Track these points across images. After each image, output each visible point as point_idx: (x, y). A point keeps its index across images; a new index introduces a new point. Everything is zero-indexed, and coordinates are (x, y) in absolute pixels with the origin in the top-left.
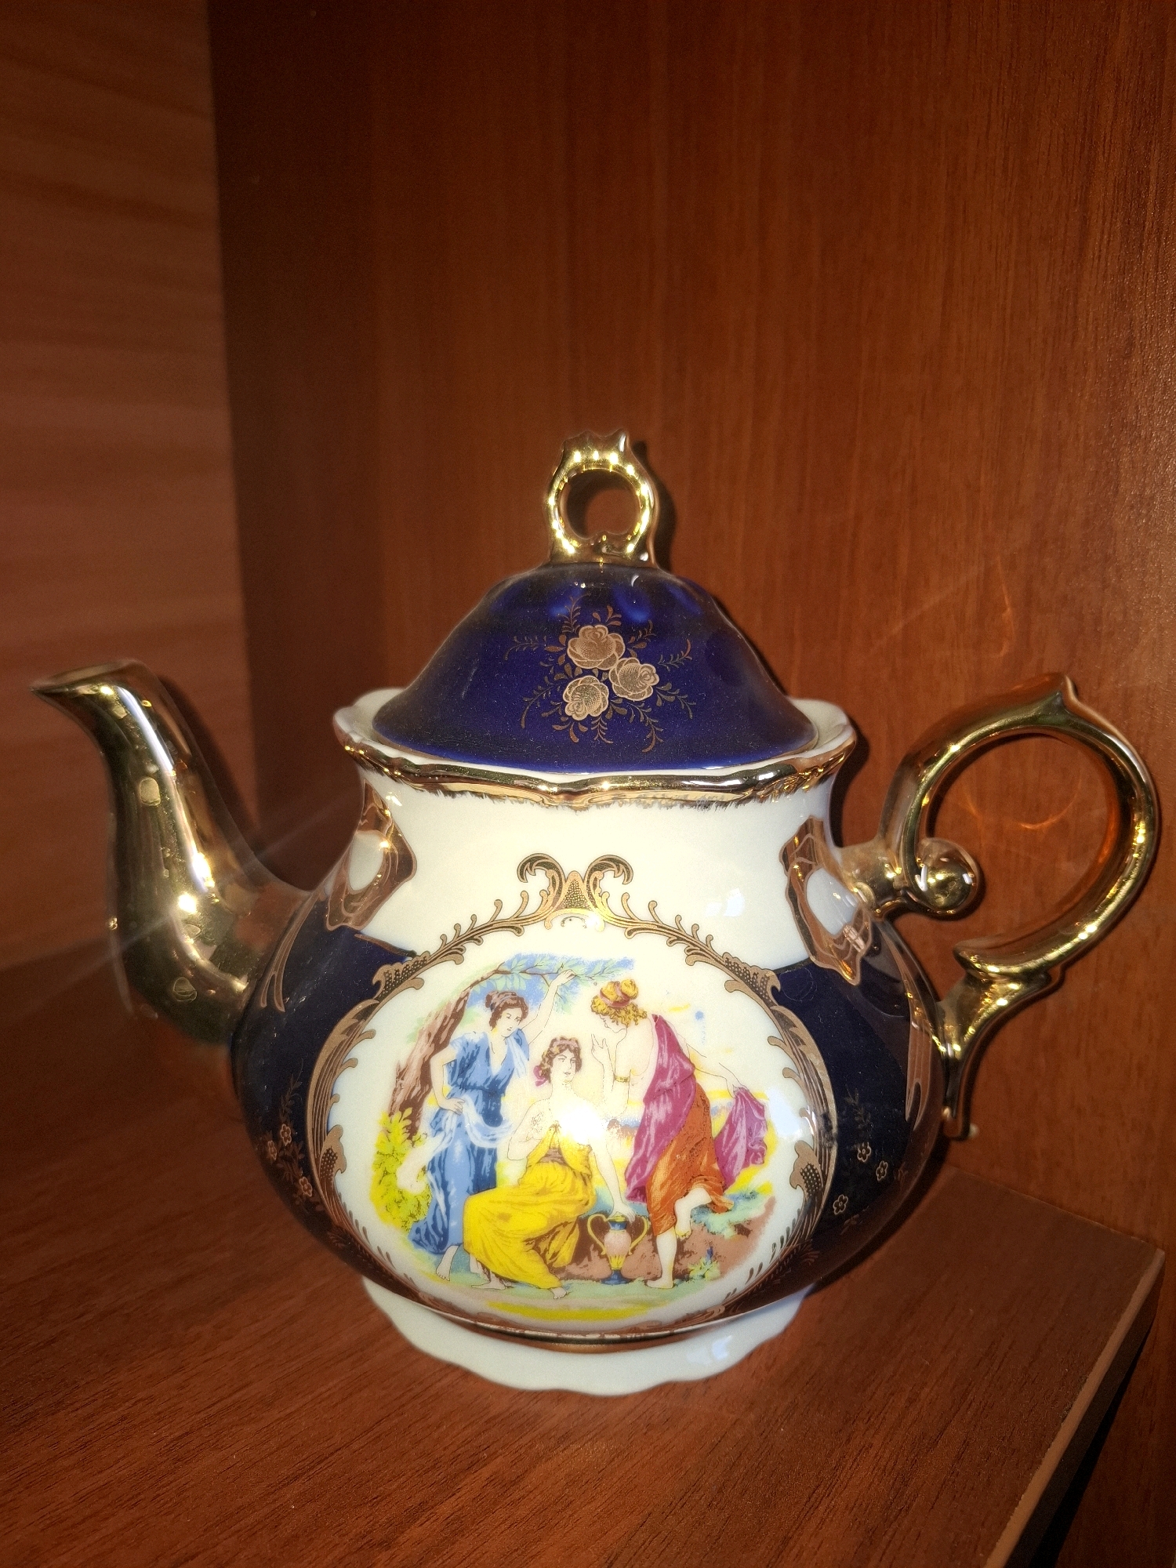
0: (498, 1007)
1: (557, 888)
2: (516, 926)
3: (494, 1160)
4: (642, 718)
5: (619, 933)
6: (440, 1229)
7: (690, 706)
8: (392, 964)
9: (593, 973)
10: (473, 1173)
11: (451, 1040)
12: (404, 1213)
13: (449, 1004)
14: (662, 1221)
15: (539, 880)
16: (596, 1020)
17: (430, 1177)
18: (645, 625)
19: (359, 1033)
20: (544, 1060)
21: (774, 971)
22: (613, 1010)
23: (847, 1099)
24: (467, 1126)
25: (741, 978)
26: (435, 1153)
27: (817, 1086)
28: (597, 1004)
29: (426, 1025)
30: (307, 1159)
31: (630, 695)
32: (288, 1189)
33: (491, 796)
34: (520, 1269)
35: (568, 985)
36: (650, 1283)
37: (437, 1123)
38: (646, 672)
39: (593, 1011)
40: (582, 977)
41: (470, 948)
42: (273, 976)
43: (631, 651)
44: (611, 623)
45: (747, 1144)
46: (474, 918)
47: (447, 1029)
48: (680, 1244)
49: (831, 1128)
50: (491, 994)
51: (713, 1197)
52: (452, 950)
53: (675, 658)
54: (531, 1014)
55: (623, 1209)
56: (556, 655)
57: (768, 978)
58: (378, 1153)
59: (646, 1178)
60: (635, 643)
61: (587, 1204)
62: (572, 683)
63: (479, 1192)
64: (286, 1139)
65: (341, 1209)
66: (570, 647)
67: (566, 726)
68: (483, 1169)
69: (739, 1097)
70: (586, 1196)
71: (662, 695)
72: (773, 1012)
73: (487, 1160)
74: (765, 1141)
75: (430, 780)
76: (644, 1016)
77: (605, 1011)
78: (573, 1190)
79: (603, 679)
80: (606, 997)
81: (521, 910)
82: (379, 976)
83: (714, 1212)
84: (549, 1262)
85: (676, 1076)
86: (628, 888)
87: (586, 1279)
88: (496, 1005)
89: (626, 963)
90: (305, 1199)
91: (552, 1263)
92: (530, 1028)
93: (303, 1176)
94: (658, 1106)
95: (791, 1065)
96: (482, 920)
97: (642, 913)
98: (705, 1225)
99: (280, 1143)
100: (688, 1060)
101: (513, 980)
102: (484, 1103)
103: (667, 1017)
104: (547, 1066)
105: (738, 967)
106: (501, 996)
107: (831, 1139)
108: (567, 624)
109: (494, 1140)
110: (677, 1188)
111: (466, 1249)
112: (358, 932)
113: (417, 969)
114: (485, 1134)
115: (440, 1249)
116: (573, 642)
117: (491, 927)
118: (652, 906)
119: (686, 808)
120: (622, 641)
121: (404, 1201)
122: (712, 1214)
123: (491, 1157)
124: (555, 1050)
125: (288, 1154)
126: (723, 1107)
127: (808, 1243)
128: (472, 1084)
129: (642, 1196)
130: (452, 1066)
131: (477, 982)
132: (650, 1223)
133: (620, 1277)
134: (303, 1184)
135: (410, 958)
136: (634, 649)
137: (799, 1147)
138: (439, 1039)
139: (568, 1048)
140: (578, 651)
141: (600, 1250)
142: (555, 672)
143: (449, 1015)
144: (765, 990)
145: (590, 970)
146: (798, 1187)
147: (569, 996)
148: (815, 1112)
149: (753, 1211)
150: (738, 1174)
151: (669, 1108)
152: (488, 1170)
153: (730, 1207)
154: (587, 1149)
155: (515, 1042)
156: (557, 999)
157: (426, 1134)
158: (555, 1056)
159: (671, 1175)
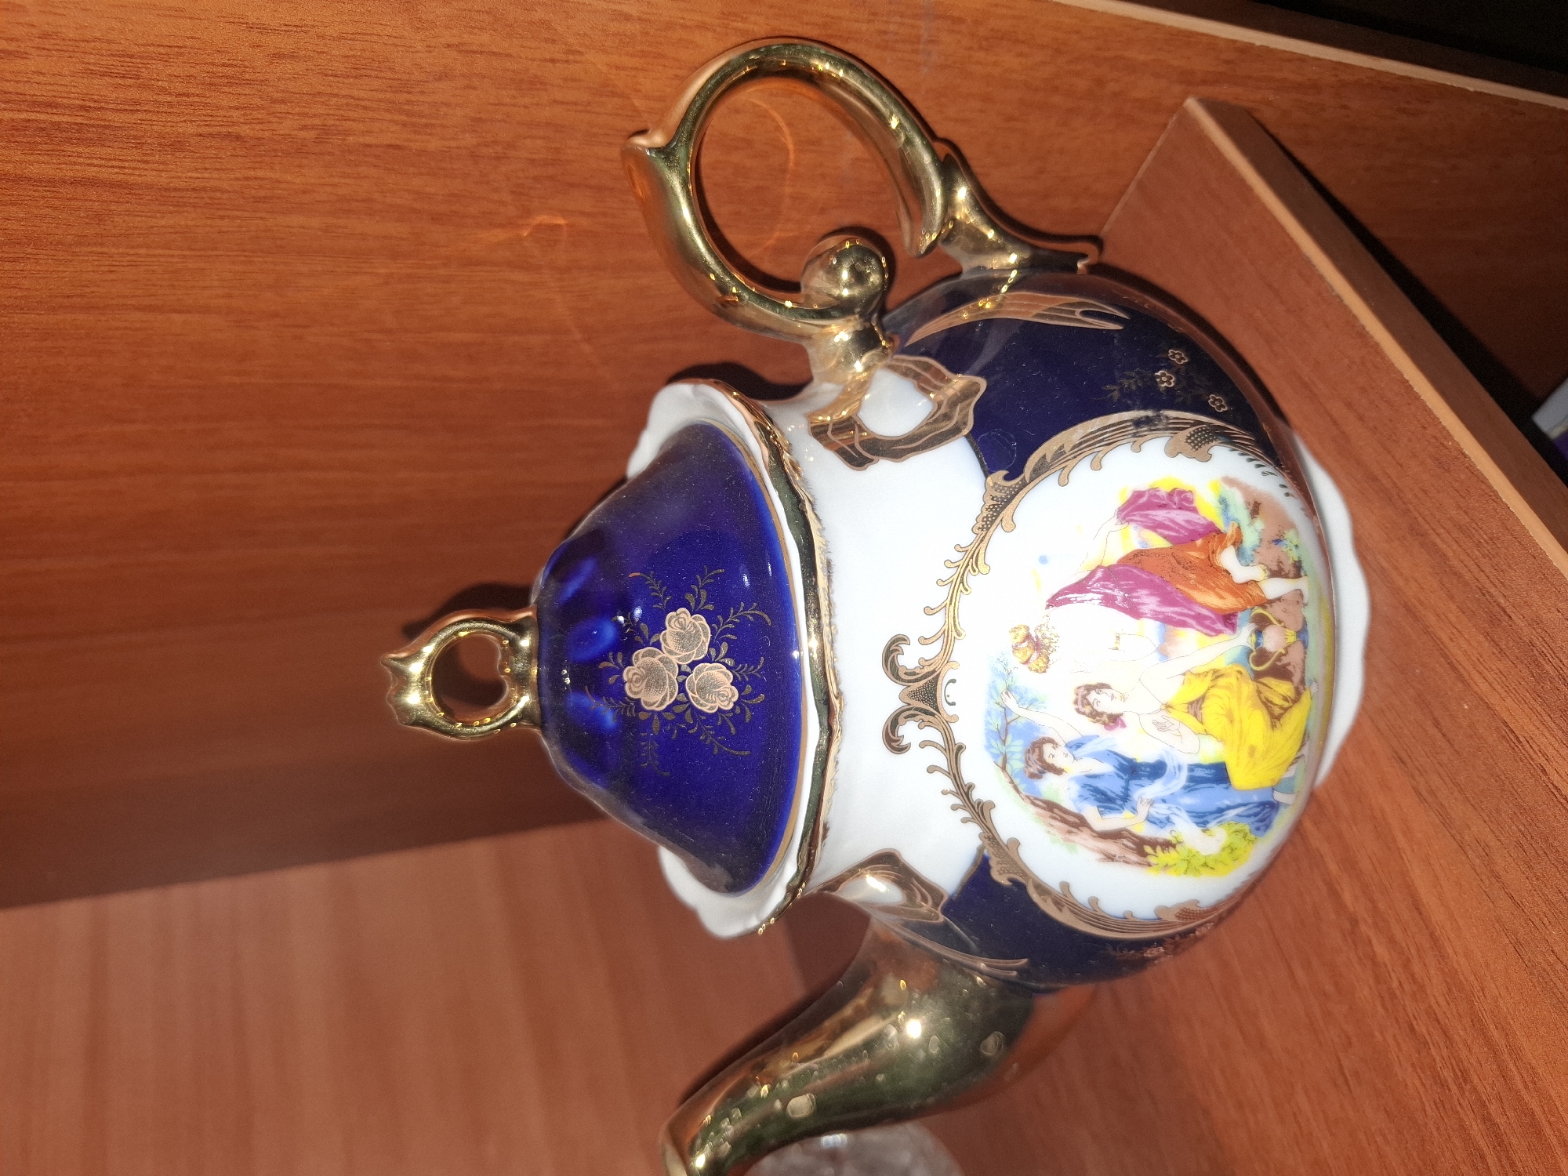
0: (1040, 766)
1: (916, 712)
2: (954, 751)
3: (1199, 766)
4: (730, 626)
5: (959, 645)
6: (1258, 810)
7: (709, 573)
8: (991, 868)
9: (1003, 670)
10: (1210, 785)
11: (1077, 812)
12: (1241, 844)
13: (1037, 814)
14: (1254, 594)
15: (909, 731)
16: (1052, 667)
17: (1213, 826)
19: (1062, 896)
20: (1098, 721)
21: (986, 478)
22: (1043, 651)
23: (1114, 399)
24: (1165, 794)
25: (997, 517)
26: (1189, 821)
27: (1106, 433)
28: (1038, 668)
29: (1059, 836)
30: (1179, 933)
31: (706, 639)
34: (1295, 728)
35: (1018, 698)
36: (1305, 601)
37: (1161, 822)
38: (678, 625)
39: (1045, 672)
40: (1009, 682)
41: (977, 795)
42: (983, 965)
43: (654, 640)
44: (620, 661)
45: (1174, 509)
46: (944, 793)
47: (1064, 815)
48: (1273, 574)
49: (1147, 417)
50: (1028, 774)
51: (1229, 544)
52: (980, 812)
53: (654, 590)
54: (1050, 734)
55: (1244, 636)
56: (664, 722)
57: (995, 484)
58: (1185, 874)
59: (1216, 614)
60: (642, 638)
61: (1240, 672)
62: (700, 708)
63: (1228, 778)
64: (1158, 951)
66: (653, 708)
67: (746, 708)
68: (1206, 776)
70: (1234, 673)
71: (700, 604)
72: (1032, 480)
73: (1199, 773)
74: (1169, 490)
76: (1046, 619)
77: (1045, 660)
78: (1228, 687)
79: (689, 670)
80: (1029, 659)
81: (938, 746)
82: (1003, 879)
83: (1241, 542)
84: (1291, 704)
85: (1111, 585)
86: (914, 640)
87: (1304, 665)
88: (1040, 768)
92: (1066, 735)
95: (1088, 460)
96: (948, 784)
97: (936, 623)
98: (1254, 550)
100: (1093, 573)
101: (1013, 753)
102: (1143, 778)
103: (1049, 597)
105: (987, 517)
106: (1030, 763)
107: (1159, 416)
108: (625, 712)
109: (1180, 768)
110: (1223, 582)
111: (1276, 783)
112: (951, 897)
113: (998, 843)
114: (1174, 776)
115: (1274, 807)
116: (645, 704)
117: (955, 774)
118: (929, 611)
119: (834, 587)
120: (641, 651)
122: (1244, 543)
123: (1196, 769)
124: (1087, 709)
126: (1139, 536)
127: (1253, 435)
128: (1123, 790)
129: (1232, 617)
130: (1100, 809)
131: (1016, 788)
132: (1256, 607)
133: (1302, 633)
135: (986, 851)
136: (650, 637)
137: (1172, 452)
138: (1076, 823)
139: (1084, 699)
140: (656, 699)
142: (684, 722)
143: (1049, 814)
144: (1009, 487)
145: (1002, 675)
146: (1210, 452)
147: (1030, 696)
148: (1135, 435)
149: (1237, 500)
150: (1203, 517)
151: (1142, 592)
152: (1208, 771)
153: (1236, 525)
154: (1189, 676)
155: (1079, 750)
156: (1031, 708)
157: (1171, 831)
158: (1094, 709)
159: (1212, 589)
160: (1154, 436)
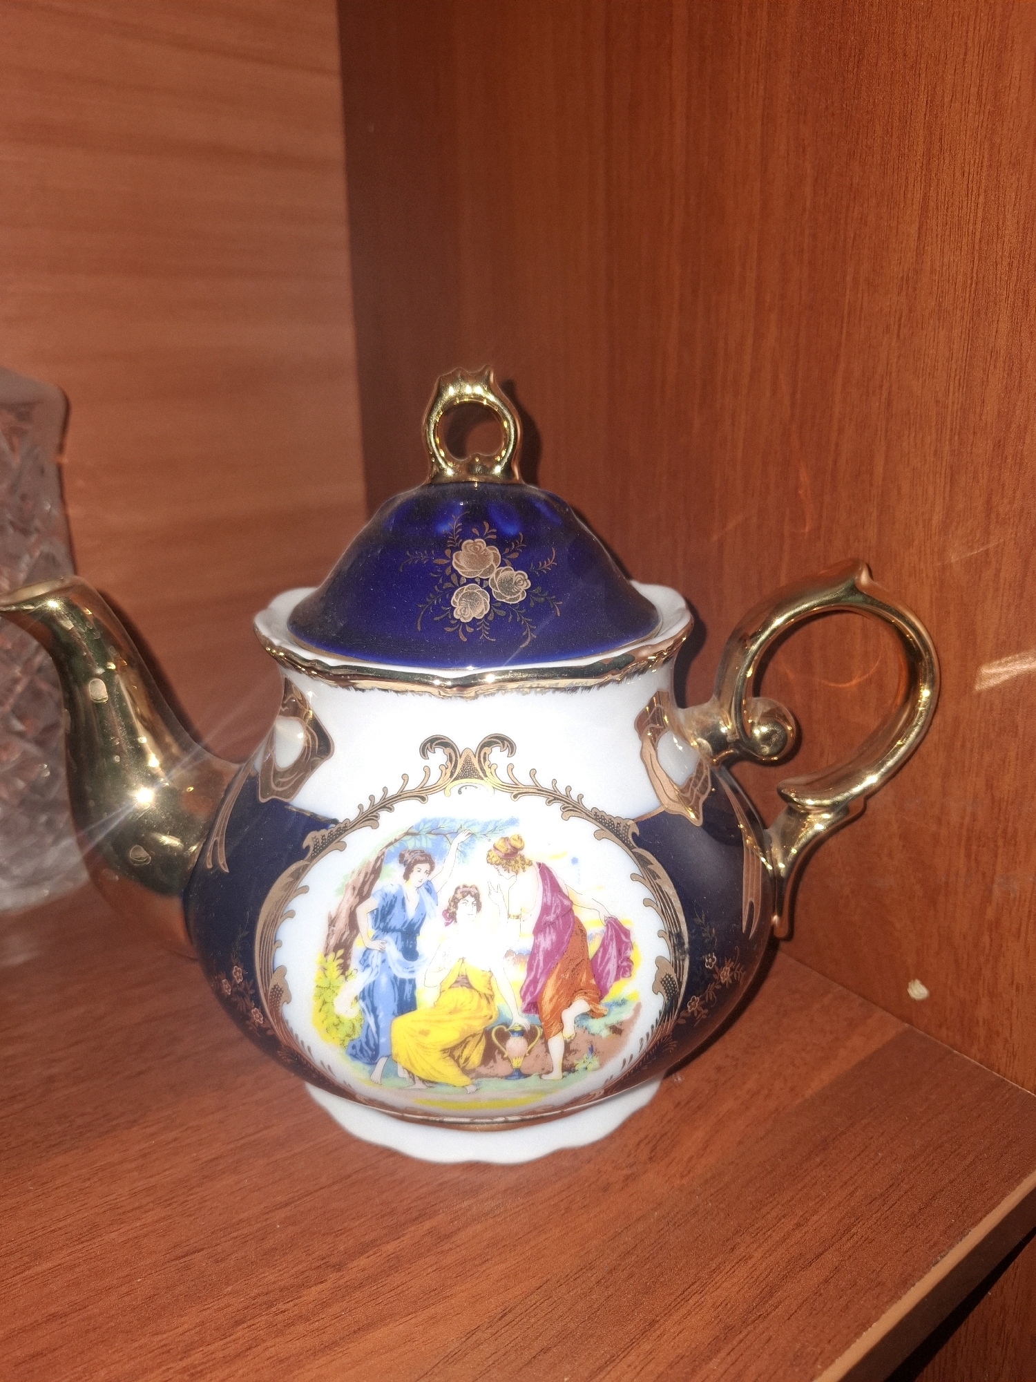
0: (410, 863)
1: (453, 763)
2: (420, 795)
3: (414, 987)
4: (518, 619)
5: (507, 797)
6: (372, 1045)
7: (557, 605)
8: (318, 830)
9: (488, 830)
10: (396, 1001)
11: (373, 892)
12: (341, 1033)
13: (369, 863)
14: (552, 1028)
15: (439, 757)
16: (492, 868)
17: (361, 1004)
18: (517, 536)
19: (294, 890)
20: (450, 905)
21: (633, 820)
22: (505, 861)
23: (695, 920)
24: (390, 961)
25: (605, 826)
26: (366, 984)
27: (671, 911)
28: (491, 856)
29: (350, 881)
30: (257, 994)
31: (507, 599)
32: (242, 1019)
33: (397, 692)
34: (439, 1072)
35: (466, 842)
36: (544, 1077)
37: (365, 961)
38: (520, 579)
39: (488, 862)
40: (478, 835)
41: (384, 815)
42: (216, 841)
43: (507, 561)
44: (489, 537)
45: (618, 961)
46: (385, 790)
47: (368, 883)
48: (567, 1045)
49: (684, 944)
50: (403, 853)
51: (591, 1006)
52: (369, 817)
53: (543, 564)
54: (437, 867)
55: (520, 1020)
56: (445, 567)
57: (629, 826)
58: (317, 986)
59: (538, 995)
60: (509, 553)
61: (491, 1018)
62: (457, 591)
63: (403, 1013)
64: (238, 979)
65: (288, 1033)
66: (454, 560)
67: (455, 628)
68: (405, 995)
69: (609, 925)
70: (490, 1013)
71: (535, 599)
72: (634, 854)
73: (408, 988)
74: (631, 958)
75: (343, 679)
76: (530, 864)
77: (498, 862)
78: (479, 1007)
79: (484, 586)
80: (498, 850)
81: (425, 781)
82: (309, 841)
83: (593, 1018)
84: (462, 1066)
85: (558, 911)
86: (512, 760)
87: (493, 1077)
88: (409, 860)
89: (513, 822)
90: (257, 1025)
91: (465, 1066)
92: (438, 880)
93: (255, 1006)
94: (545, 936)
95: (650, 897)
96: (393, 791)
97: (525, 780)
98: (586, 1029)
99: (233, 981)
100: (567, 898)
101: (420, 840)
102: (403, 942)
103: (549, 864)
104: (452, 910)
105: (605, 819)
106: (413, 854)
107: (684, 953)
108: (450, 540)
109: (413, 972)
110: (563, 1001)
111: (395, 1059)
112: (287, 804)
113: (341, 834)
114: (405, 968)
115: (372, 1060)
116: (457, 554)
117: (400, 796)
118: (533, 773)
119: (557, 693)
120: (498, 553)
121: (341, 1024)
123: (411, 986)
124: (459, 896)
125: (241, 989)
126: (597, 934)
127: (669, 1036)
128: (392, 928)
129: (535, 1009)
130: (375, 913)
131: (391, 844)
132: (542, 1030)
133: (520, 1074)
134: (255, 1013)
135: (333, 825)
136: (508, 558)
137: (659, 961)
139: (469, 893)
140: (462, 562)
141: (502, 1053)
142: (444, 582)
143: (370, 871)
144: (627, 836)
145: (484, 829)
146: (659, 993)
147: (468, 851)
148: (670, 932)
149: (624, 1014)
150: (611, 986)
151: (554, 937)
152: (409, 996)
153: (605, 1013)
154: (489, 975)
155: (425, 891)
156: (458, 854)
157: (357, 970)
158: (459, 900)
159: (558, 991)
160: (670, 948)
